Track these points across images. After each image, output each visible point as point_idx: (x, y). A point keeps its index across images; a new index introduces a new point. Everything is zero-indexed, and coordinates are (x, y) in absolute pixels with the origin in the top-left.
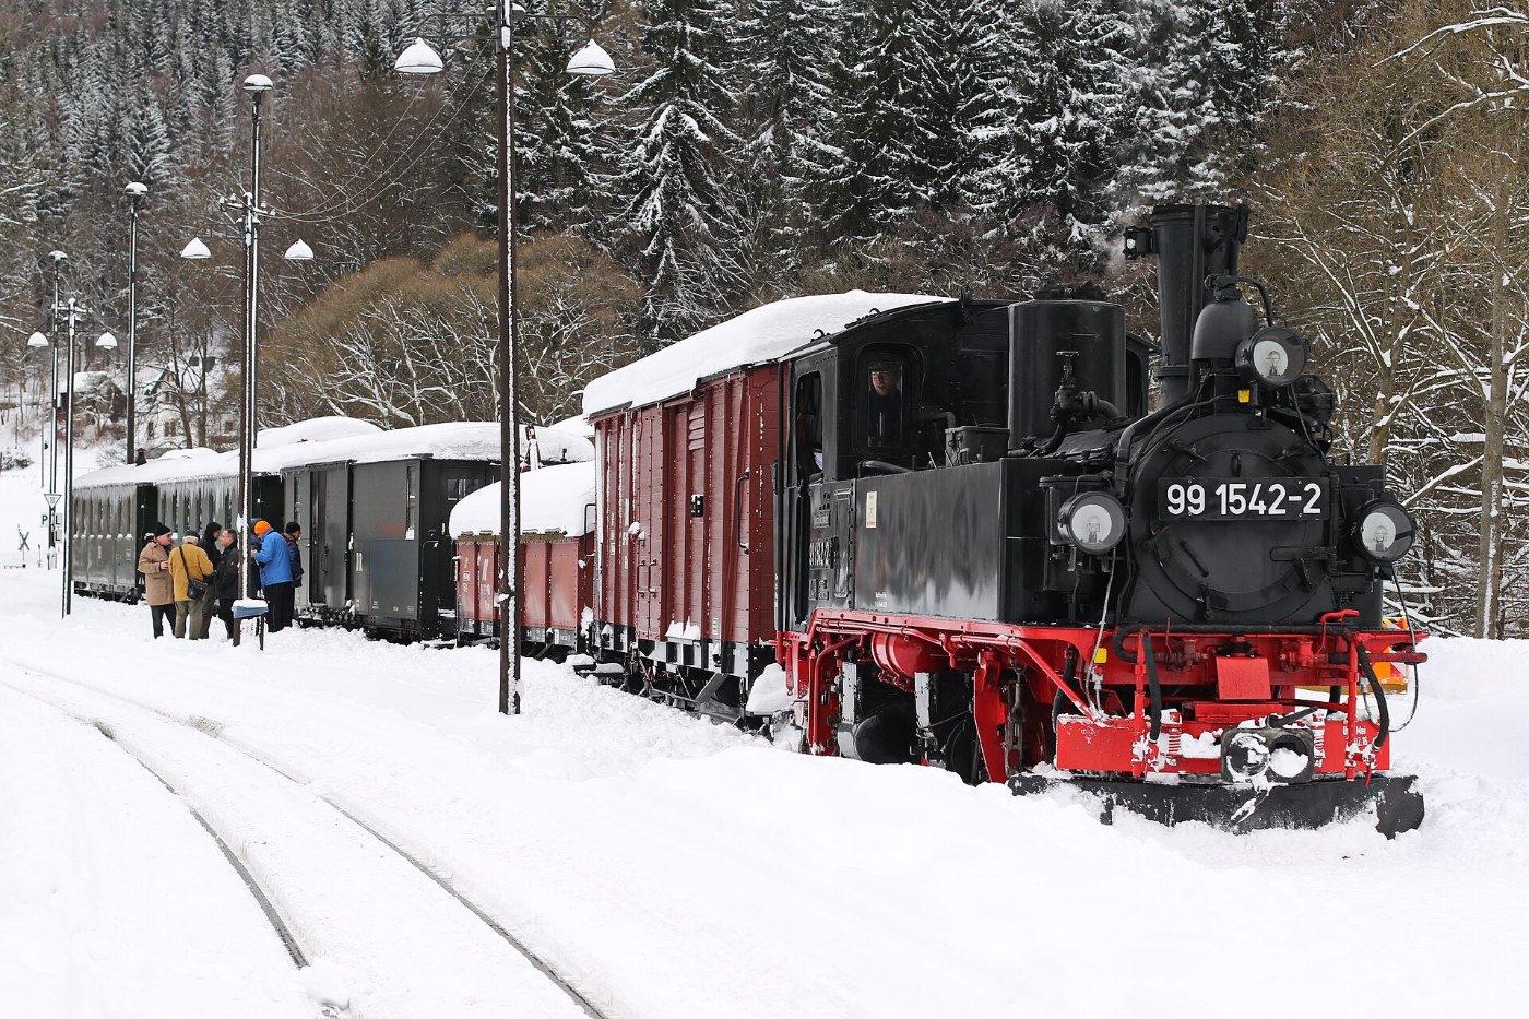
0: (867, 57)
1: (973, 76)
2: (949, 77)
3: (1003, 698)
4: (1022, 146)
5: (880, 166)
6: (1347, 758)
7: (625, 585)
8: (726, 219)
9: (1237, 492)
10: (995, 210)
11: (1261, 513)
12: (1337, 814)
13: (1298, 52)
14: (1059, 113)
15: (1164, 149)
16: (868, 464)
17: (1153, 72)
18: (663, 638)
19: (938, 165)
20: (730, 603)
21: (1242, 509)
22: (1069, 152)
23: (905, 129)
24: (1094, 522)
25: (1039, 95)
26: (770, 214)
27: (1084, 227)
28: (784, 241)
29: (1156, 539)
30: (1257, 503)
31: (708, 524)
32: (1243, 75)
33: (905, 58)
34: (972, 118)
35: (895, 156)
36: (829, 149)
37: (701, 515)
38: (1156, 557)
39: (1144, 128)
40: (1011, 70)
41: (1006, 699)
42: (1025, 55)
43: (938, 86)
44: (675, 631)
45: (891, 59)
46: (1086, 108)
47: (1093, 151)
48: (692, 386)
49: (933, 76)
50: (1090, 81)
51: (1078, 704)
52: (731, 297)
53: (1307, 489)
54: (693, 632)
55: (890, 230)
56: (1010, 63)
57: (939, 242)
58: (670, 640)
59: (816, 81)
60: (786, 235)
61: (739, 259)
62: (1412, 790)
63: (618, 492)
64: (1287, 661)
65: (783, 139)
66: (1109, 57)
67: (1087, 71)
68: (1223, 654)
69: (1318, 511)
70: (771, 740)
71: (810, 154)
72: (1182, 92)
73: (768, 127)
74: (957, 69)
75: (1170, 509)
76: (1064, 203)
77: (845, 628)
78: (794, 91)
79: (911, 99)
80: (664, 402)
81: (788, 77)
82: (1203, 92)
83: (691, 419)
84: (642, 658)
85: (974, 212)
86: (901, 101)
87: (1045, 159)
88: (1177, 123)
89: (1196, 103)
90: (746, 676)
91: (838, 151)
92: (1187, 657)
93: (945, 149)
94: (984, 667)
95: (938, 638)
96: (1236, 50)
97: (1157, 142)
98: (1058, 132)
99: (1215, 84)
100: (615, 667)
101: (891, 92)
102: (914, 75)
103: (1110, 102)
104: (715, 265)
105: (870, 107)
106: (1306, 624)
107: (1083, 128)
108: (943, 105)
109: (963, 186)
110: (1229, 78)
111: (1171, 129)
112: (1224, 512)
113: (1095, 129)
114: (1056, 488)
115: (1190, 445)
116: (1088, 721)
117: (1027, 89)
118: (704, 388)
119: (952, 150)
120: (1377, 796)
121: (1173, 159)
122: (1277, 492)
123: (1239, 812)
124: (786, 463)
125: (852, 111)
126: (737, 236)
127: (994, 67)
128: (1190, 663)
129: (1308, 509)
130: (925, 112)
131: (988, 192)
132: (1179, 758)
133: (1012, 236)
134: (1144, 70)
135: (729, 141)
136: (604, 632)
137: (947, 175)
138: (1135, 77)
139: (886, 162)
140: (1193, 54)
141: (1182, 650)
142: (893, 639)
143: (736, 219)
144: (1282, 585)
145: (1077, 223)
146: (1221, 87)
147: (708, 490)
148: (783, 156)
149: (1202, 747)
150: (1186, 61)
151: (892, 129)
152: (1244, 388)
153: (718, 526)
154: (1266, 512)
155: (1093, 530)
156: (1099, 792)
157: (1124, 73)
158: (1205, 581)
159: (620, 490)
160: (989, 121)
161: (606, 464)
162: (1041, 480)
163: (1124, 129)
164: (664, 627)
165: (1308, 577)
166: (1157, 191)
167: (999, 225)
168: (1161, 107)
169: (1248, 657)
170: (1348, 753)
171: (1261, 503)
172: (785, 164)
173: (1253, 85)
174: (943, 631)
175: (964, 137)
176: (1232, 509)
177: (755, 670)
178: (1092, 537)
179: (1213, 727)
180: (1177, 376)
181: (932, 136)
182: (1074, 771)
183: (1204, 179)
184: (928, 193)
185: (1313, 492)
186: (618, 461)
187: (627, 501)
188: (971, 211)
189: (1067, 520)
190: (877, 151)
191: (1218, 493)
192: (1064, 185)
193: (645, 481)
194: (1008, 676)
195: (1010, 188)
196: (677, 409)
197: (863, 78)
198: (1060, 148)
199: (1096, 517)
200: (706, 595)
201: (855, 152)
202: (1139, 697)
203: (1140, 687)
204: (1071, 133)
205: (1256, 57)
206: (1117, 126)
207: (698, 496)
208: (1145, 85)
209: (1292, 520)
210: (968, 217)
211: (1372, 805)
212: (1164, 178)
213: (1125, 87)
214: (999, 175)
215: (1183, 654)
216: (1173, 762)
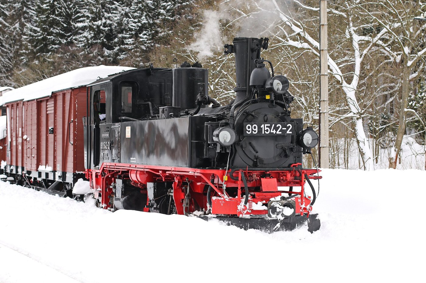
0: (47, 3)
1: (77, 9)
2: (70, 9)
3: (183, 191)
4: (91, 28)
5: (50, 34)
6: (301, 209)
7: (20, 155)
8: (6, 48)
9: (267, 127)
10: (84, 46)
11: (274, 133)
12: (297, 226)
13: (170, 3)
14: (101, 19)
15: (131, 30)
16: (123, 118)
17: (128, 8)
18: (37, 170)
19: (67, 34)
20: (65, 160)
21: (268, 132)
22: (104, 30)
23: (58, 24)
24: (226, 136)
25: (96, 14)
26: (18, 47)
27: (108, 51)
28: (22, 55)
29: (242, 141)
30: (273, 130)
31: (55, 136)
32: (154, 10)
33: (58, 3)
34: (76, 20)
35: (54, 31)
36: (36, 28)
37: (53, 133)
38: (242, 147)
39: (125, 24)
40: (88, 7)
41: (184, 191)
42: (92, 3)
43: (67, 11)
44: (42, 168)
45: (54, 4)
46: (109, 18)
47: (111, 30)
48: (50, 94)
49: (65, 9)
50: (110, 10)
51: (219, 194)
52: (7, 70)
53: (288, 126)
54: (49, 169)
55: (53, 51)
56: (87, 5)
57: (67, 55)
58: (39, 171)
59: (31, 9)
60: (23, 53)
61: (9, 60)
62: (317, 218)
63: (16, 126)
64: (283, 179)
65: (22, 25)
66: (115, 4)
67: (109, 8)
68: (263, 178)
69: (291, 133)
70: (84, 202)
71: (31, 30)
72: (136, 14)
73: (17, 22)
74: (72, 7)
75: (247, 132)
76: (103, 45)
77: (116, 168)
78: (26, 12)
79: (60, 15)
80: (37, 99)
81: (23, 9)
82: (142, 14)
83: (47, 104)
84: (27, 176)
85: (77, 47)
86: (57, 15)
87: (98, 32)
88: (135, 23)
89: (140, 17)
90: (72, 183)
91: (38, 29)
92: (253, 178)
93: (68, 29)
94: (177, 181)
95: (159, 172)
96: (151, 3)
97: (129, 28)
98: (101, 25)
99: (146, 12)
100: (12, 178)
101: (53, 13)
102: (60, 8)
103: (116, 17)
104: (2, 61)
105: (48, 17)
106: (286, 168)
107: (108, 24)
108: (68, 16)
109: (74, 40)
110: (150, 10)
111: (134, 24)
112: (263, 133)
113: (111, 24)
114: (211, 125)
115: (252, 112)
116: (222, 199)
117: (92, 13)
118: (54, 95)
119: (71, 30)
120: (307, 220)
121: (133, 33)
122: (279, 127)
123: (276, 227)
124: (89, 117)
125: (43, 18)
126: (9, 53)
127: (82, 7)
128: (254, 180)
129: (288, 132)
130: (63, 19)
131: (81, 41)
132: (252, 210)
133: (89, 54)
134: (125, 8)
135: (7, 26)
136: (12, 168)
137: (69, 36)
138: (123, 10)
139: (52, 33)
140: (140, 4)
141: (252, 176)
142: (138, 172)
143: (8, 48)
144: (280, 155)
145: (106, 50)
146: (148, 13)
147: (55, 126)
148: (22, 31)
149: (259, 206)
150: (137, 6)
151: (54, 23)
152: (268, 94)
153: (59, 137)
154: (276, 133)
155: (225, 139)
156: (225, 221)
157: (120, 9)
158: (257, 155)
159: (17, 125)
160: (81, 22)
161: (11, 118)
162: (205, 123)
163: (120, 24)
164: (37, 167)
165: (287, 153)
166: (129, 41)
167: (84, 51)
168: (130, 18)
169: (270, 178)
170: (301, 207)
171: (274, 130)
172: (23, 32)
173: (156, 12)
174: (161, 170)
175: (74, 26)
176: (266, 132)
177: (75, 180)
178: (225, 141)
179: (262, 200)
180: (242, 91)
181: (65, 25)
182: (216, 215)
183: (142, 38)
184: (64, 41)
185: (289, 126)
186: (17, 117)
187: (20, 129)
188: (76, 47)
189: (218, 136)
190: (50, 29)
191: (261, 127)
192: (103, 40)
193: (29, 123)
194: (185, 184)
195: (88, 40)
196: (41, 101)
197: (46, 9)
198: (102, 29)
199: (226, 135)
200: (55, 157)
201: (44, 30)
202: (239, 191)
203: (239, 188)
204: (105, 25)
205: (158, 4)
206: (118, 23)
207: (52, 127)
208: (126, 12)
209: (283, 136)
210: (76, 48)
211: (306, 223)
212: (130, 38)
213: (120, 12)
214: (85, 37)
215: (252, 177)
216: (250, 211)
